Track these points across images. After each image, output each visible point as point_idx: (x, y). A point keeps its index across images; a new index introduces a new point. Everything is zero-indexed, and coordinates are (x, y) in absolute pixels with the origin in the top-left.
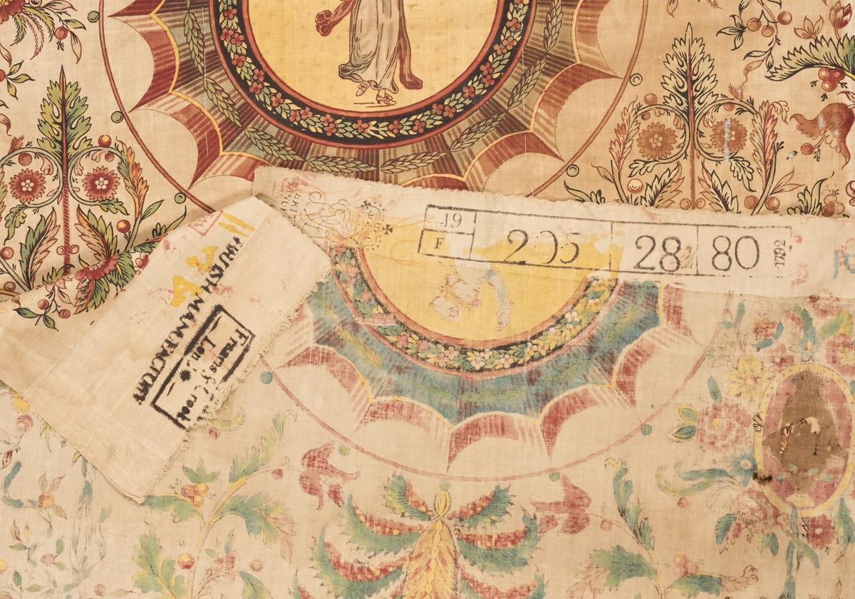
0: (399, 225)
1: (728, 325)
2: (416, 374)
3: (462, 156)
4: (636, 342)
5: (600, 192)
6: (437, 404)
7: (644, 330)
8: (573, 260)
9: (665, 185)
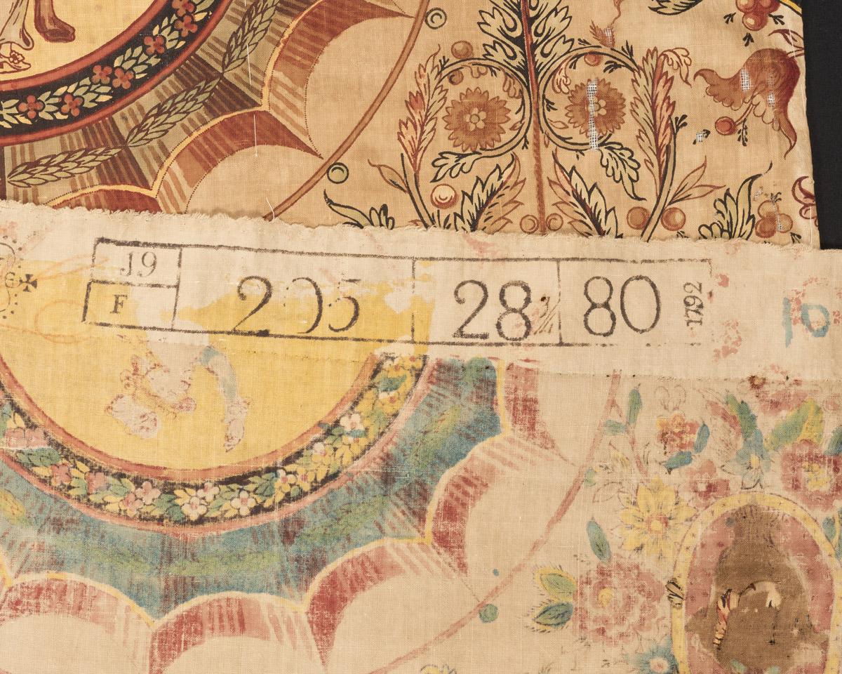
0: (49, 274)
1: (615, 428)
2: (87, 532)
3: (148, 153)
4: (462, 462)
5: (384, 208)
6: (125, 583)
7: (474, 441)
8: (350, 325)
9: (493, 193)
